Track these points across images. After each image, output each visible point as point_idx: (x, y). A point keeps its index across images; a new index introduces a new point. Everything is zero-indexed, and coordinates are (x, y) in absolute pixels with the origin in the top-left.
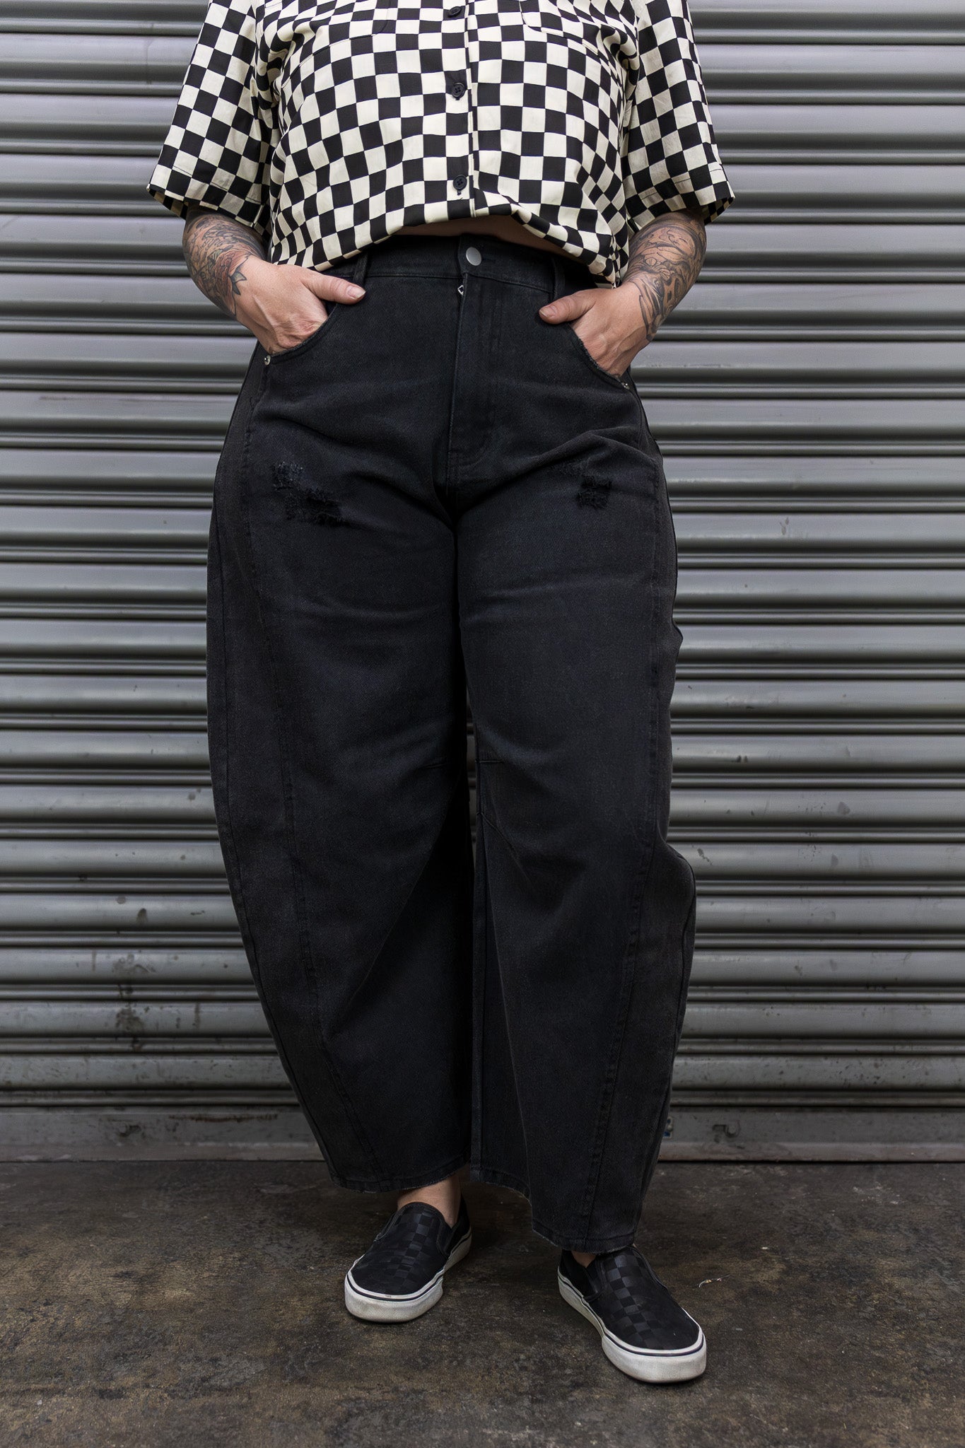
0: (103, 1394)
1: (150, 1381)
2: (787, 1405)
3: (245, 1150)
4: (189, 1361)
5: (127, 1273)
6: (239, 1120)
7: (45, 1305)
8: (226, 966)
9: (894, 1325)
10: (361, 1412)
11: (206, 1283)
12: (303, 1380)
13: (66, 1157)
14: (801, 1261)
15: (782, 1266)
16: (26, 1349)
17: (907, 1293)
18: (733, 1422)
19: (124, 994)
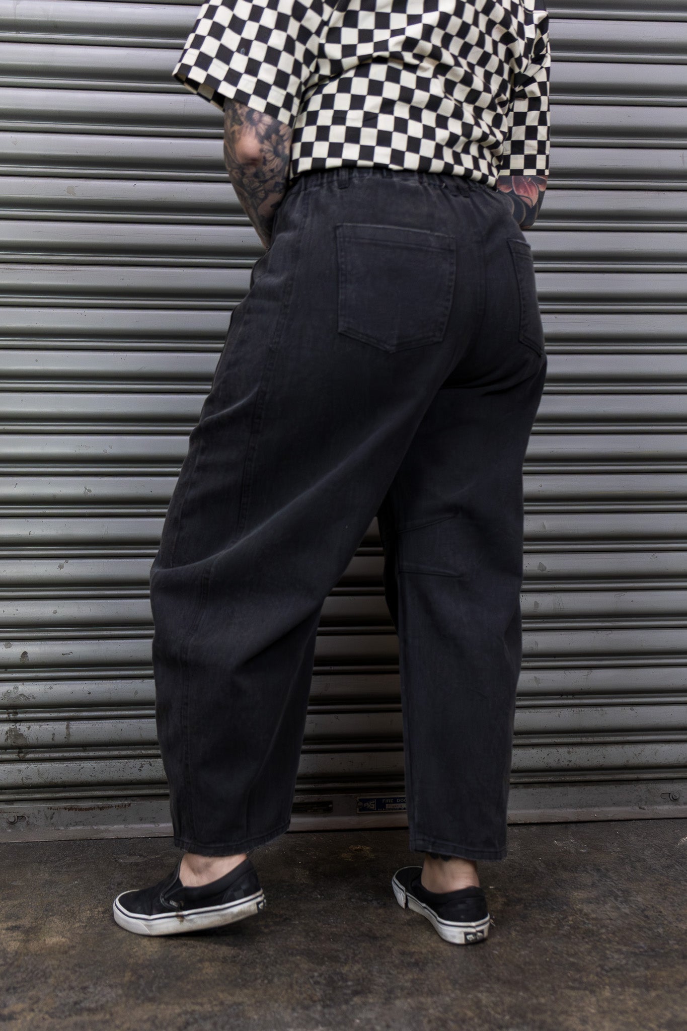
1: (35, 1006)
2: (508, 1000)
3: (106, 831)
4: (64, 990)
5: (16, 927)
6: (102, 808)
8: (89, 693)
9: (583, 938)
10: (196, 1021)
11: (78, 931)
12: (152, 1000)
14: (517, 895)
15: (504, 900)
17: (594, 916)
18: (470, 1014)
19: (11, 716)
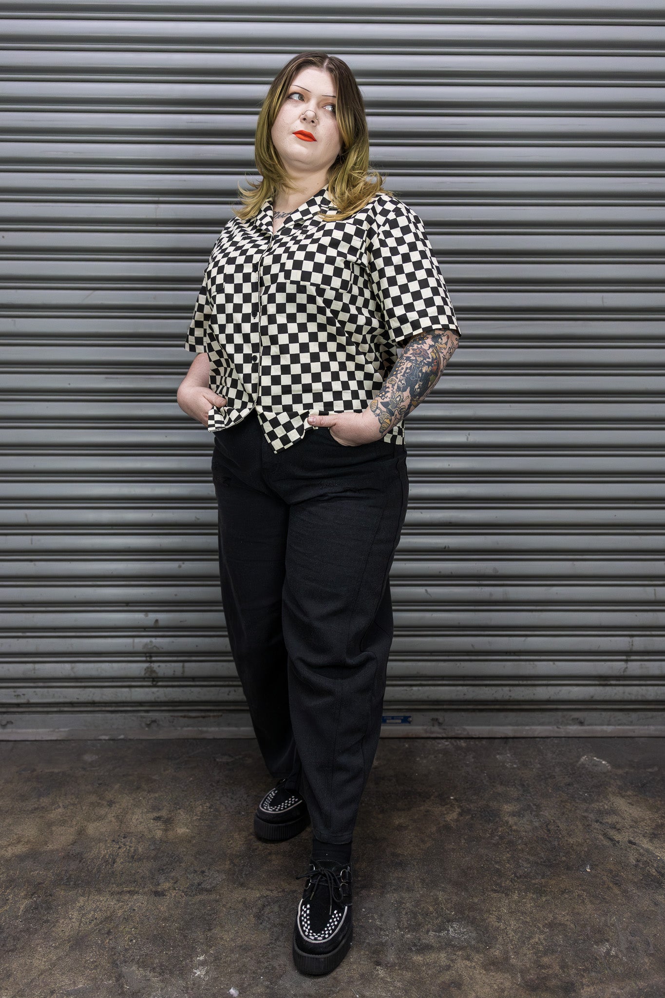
0: (157, 894)
1: (176, 886)
2: (455, 898)
3: (207, 732)
4: (191, 873)
5: (159, 817)
6: (204, 717)
7: (124, 837)
9: (507, 848)
10: (269, 904)
11: (195, 823)
12: (242, 885)
13: (122, 737)
14: (468, 806)
15: (459, 810)
16: (118, 866)
17: (514, 827)
18: (431, 909)
19: (148, 659)
